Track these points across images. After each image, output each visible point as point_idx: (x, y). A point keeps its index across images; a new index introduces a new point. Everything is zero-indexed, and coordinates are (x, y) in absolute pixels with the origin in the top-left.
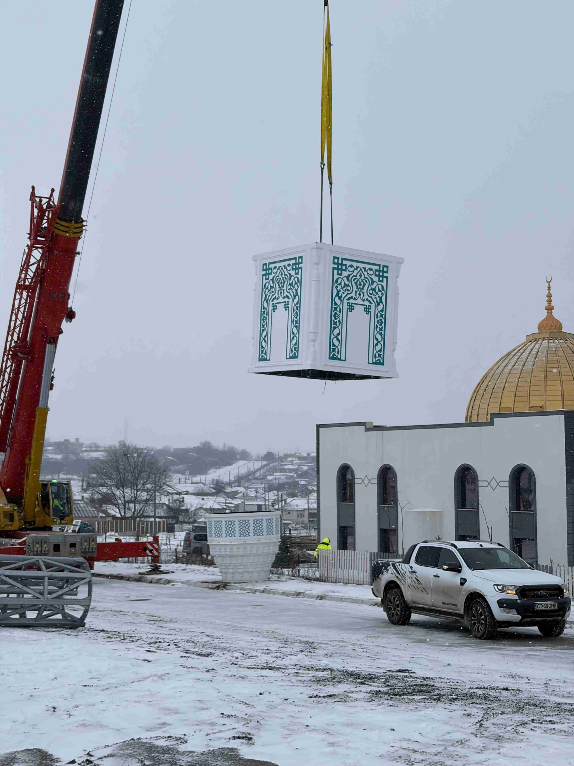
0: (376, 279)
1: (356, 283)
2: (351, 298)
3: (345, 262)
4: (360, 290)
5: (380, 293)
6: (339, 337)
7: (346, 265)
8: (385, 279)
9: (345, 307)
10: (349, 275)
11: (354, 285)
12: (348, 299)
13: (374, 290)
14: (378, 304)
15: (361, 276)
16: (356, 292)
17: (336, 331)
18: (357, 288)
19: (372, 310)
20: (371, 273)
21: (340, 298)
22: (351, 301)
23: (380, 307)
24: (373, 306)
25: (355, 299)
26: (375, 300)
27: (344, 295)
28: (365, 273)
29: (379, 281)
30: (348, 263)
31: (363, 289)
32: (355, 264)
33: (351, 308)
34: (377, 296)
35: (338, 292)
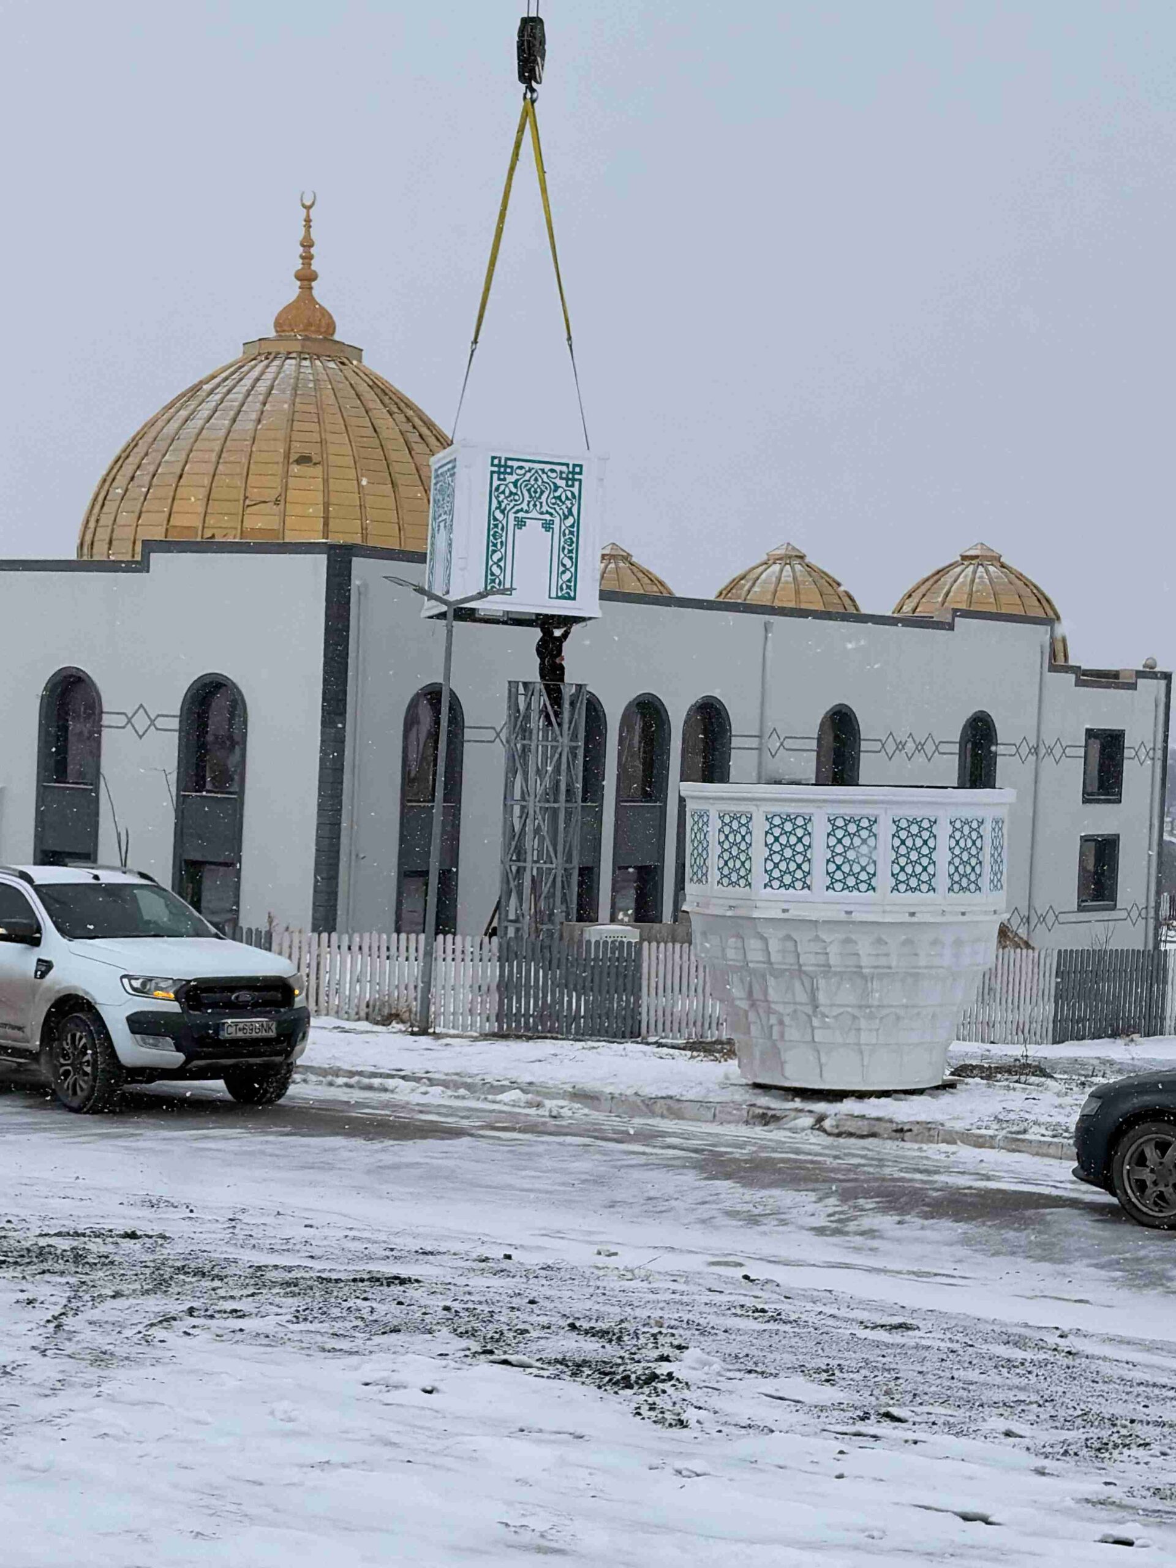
0: (562, 483)
1: (529, 491)
2: (522, 510)
3: (510, 463)
4: (535, 496)
5: (568, 503)
6: (502, 564)
7: (511, 467)
8: (577, 484)
9: (512, 522)
10: (517, 480)
11: (526, 494)
12: (517, 512)
13: (559, 498)
14: (566, 517)
15: (536, 480)
16: (529, 502)
17: (496, 557)
18: (531, 497)
19: (556, 526)
20: (553, 475)
21: (502, 512)
22: (521, 515)
23: (570, 521)
24: (557, 520)
25: (527, 512)
26: (561, 512)
27: (508, 508)
28: (544, 476)
29: (567, 485)
30: (516, 464)
31: (540, 497)
32: (527, 465)
33: (520, 524)
34: (564, 507)
35: (500, 503)
